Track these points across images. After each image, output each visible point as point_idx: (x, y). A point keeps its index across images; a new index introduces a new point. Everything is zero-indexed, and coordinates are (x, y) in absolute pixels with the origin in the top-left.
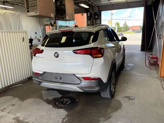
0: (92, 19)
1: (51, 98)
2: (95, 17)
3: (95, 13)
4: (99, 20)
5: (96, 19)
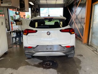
0: (35, 12)
1: (37, 63)
2: (37, 11)
3: (36, 8)
4: (39, 13)
5: (37, 12)
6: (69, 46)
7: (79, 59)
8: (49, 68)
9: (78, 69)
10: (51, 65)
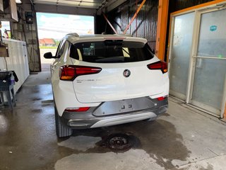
2: (27, 19)
3: (26, 13)
4: (33, 25)
5: (29, 23)
6: (162, 97)
7: (167, 120)
8: (126, 149)
9: (178, 139)
10: (125, 142)
